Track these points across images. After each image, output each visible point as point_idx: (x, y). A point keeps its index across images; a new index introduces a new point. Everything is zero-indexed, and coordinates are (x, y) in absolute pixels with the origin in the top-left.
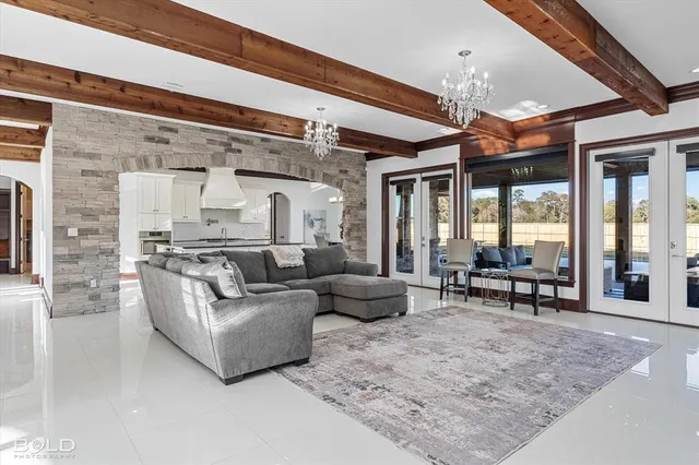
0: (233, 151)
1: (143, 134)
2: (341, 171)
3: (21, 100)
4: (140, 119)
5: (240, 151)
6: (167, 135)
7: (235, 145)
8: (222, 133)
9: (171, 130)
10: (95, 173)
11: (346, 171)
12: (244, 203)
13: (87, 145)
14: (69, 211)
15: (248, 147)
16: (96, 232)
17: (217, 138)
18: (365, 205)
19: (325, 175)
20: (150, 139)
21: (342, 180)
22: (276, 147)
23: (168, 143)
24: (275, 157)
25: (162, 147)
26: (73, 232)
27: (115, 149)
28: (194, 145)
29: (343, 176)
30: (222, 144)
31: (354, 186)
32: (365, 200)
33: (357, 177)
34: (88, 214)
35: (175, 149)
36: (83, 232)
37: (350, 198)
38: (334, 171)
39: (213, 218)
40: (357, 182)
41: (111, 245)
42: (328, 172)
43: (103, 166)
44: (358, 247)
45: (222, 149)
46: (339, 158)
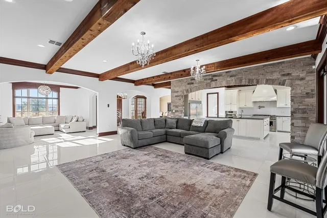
0: (214, 81)
1: (187, 83)
2: (284, 75)
4: (186, 79)
5: (216, 80)
6: (193, 81)
7: (214, 78)
8: (209, 75)
10: (177, 96)
11: (288, 74)
13: (176, 89)
14: (174, 106)
15: (220, 77)
16: (178, 111)
17: (208, 77)
18: (313, 94)
19: (268, 80)
20: (189, 84)
21: (285, 81)
22: (234, 73)
24: (233, 78)
25: (191, 85)
26: (174, 111)
29: (286, 78)
31: (298, 82)
33: (303, 75)
34: (177, 107)
35: (195, 85)
36: (176, 111)
37: (294, 91)
38: (276, 76)
39: (261, 105)
40: (302, 79)
41: (180, 115)
42: (270, 78)
43: (179, 94)
44: (304, 125)
45: (209, 81)
46: (281, 67)
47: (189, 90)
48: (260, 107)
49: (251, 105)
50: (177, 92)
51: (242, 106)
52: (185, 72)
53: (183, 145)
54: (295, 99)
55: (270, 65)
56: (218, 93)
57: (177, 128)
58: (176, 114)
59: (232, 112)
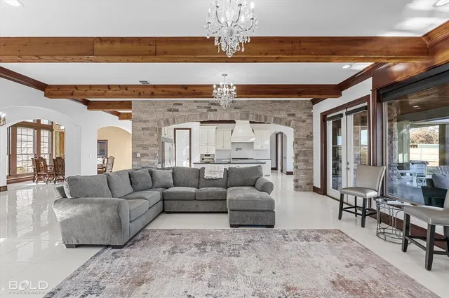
0: (212, 111)
1: (166, 108)
2: (289, 115)
3: (122, 101)
4: (165, 101)
5: (216, 110)
6: (177, 107)
7: (213, 107)
8: (206, 101)
9: (179, 104)
10: (146, 129)
11: (293, 115)
12: (254, 139)
13: (144, 116)
14: (138, 146)
15: (221, 107)
16: (147, 155)
17: (201, 104)
18: (312, 137)
19: (275, 118)
20: (169, 110)
21: (290, 121)
22: (239, 105)
23: (178, 111)
25: (175, 113)
26: (139, 155)
27: (154, 117)
28: (191, 110)
29: (292, 118)
30: (205, 107)
31: (301, 124)
32: (312, 133)
33: (304, 117)
34: (145, 147)
35: (181, 114)
36: (142, 155)
37: (297, 133)
38: (283, 115)
39: (239, 147)
40: (304, 121)
41: (153, 161)
42: (278, 116)
43: (150, 125)
44: (305, 167)
45: (205, 110)
46: (287, 106)
47: (171, 120)
48: (237, 149)
49: (228, 146)
50: (146, 121)
51: (220, 147)
52: (186, 89)
53: (227, 212)
54: (299, 142)
55: (278, 101)
56: (190, 129)
57: (175, 185)
58: (143, 160)
59: (209, 155)
